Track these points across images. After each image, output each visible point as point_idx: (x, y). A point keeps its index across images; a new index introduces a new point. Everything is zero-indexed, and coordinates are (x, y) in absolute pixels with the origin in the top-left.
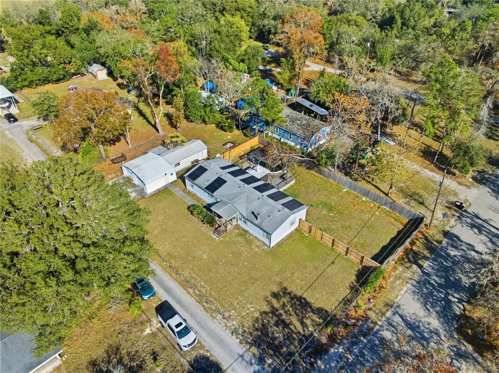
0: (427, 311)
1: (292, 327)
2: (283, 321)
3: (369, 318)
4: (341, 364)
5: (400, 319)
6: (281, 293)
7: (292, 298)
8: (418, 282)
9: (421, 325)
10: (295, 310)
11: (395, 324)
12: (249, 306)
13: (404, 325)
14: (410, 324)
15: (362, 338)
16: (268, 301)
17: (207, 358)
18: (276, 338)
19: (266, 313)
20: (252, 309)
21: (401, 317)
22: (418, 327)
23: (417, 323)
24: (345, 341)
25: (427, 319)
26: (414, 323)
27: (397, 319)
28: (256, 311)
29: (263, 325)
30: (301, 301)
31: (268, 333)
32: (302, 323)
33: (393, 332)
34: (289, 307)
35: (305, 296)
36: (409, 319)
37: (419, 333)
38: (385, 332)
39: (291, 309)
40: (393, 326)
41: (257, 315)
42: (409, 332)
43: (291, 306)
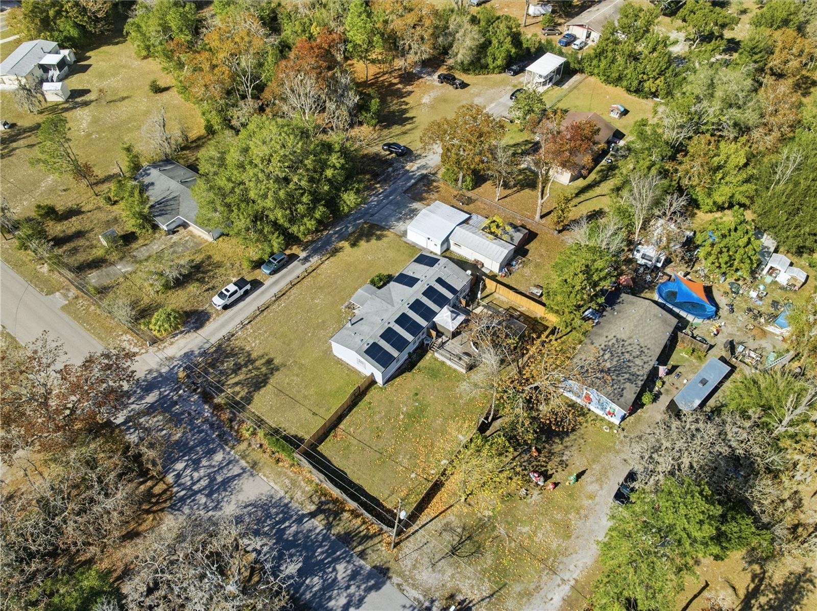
0: (243, 505)
1: (233, 376)
2: (240, 369)
3: (239, 443)
4: (193, 413)
5: (236, 473)
6: (272, 366)
7: (266, 375)
8: (286, 505)
9: (227, 493)
10: (252, 378)
11: (230, 466)
12: (258, 342)
13: (228, 475)
14: (229, 482)
15: (217, 433)
16: (263, 356)
17: (208, 320)
18: (223, 364)
19: (249, 355)
20: (253, 345)
21: (239, 475)
22: (225, 490)
23: (229, 489)
24: (214, 419)
25: (233, 502)
26: (229, 487)
27: (236, 470)
28: (251, 347)
29: (236, 354)
30: (261, 383)
31: (229, 358)
32: (236, 384)
33: (221, 463)
34: (255, 373)
35: (269, 386)
36: (235, 482)
37: (218, 488)
38: (222, 456)
39: (253, 374)
40: (228, 464)
41: (247, 348)
42: (219, 479)
43: (256, 375)
